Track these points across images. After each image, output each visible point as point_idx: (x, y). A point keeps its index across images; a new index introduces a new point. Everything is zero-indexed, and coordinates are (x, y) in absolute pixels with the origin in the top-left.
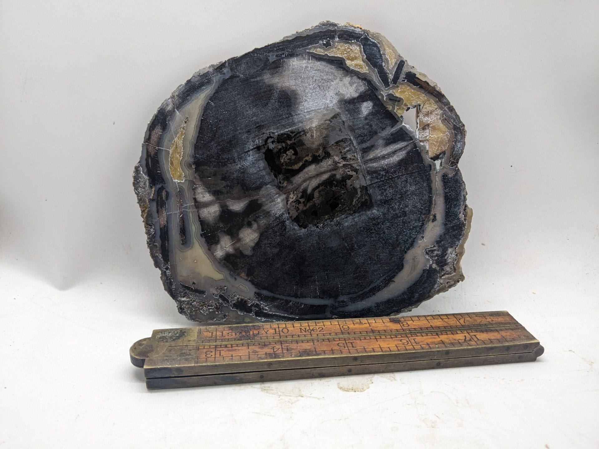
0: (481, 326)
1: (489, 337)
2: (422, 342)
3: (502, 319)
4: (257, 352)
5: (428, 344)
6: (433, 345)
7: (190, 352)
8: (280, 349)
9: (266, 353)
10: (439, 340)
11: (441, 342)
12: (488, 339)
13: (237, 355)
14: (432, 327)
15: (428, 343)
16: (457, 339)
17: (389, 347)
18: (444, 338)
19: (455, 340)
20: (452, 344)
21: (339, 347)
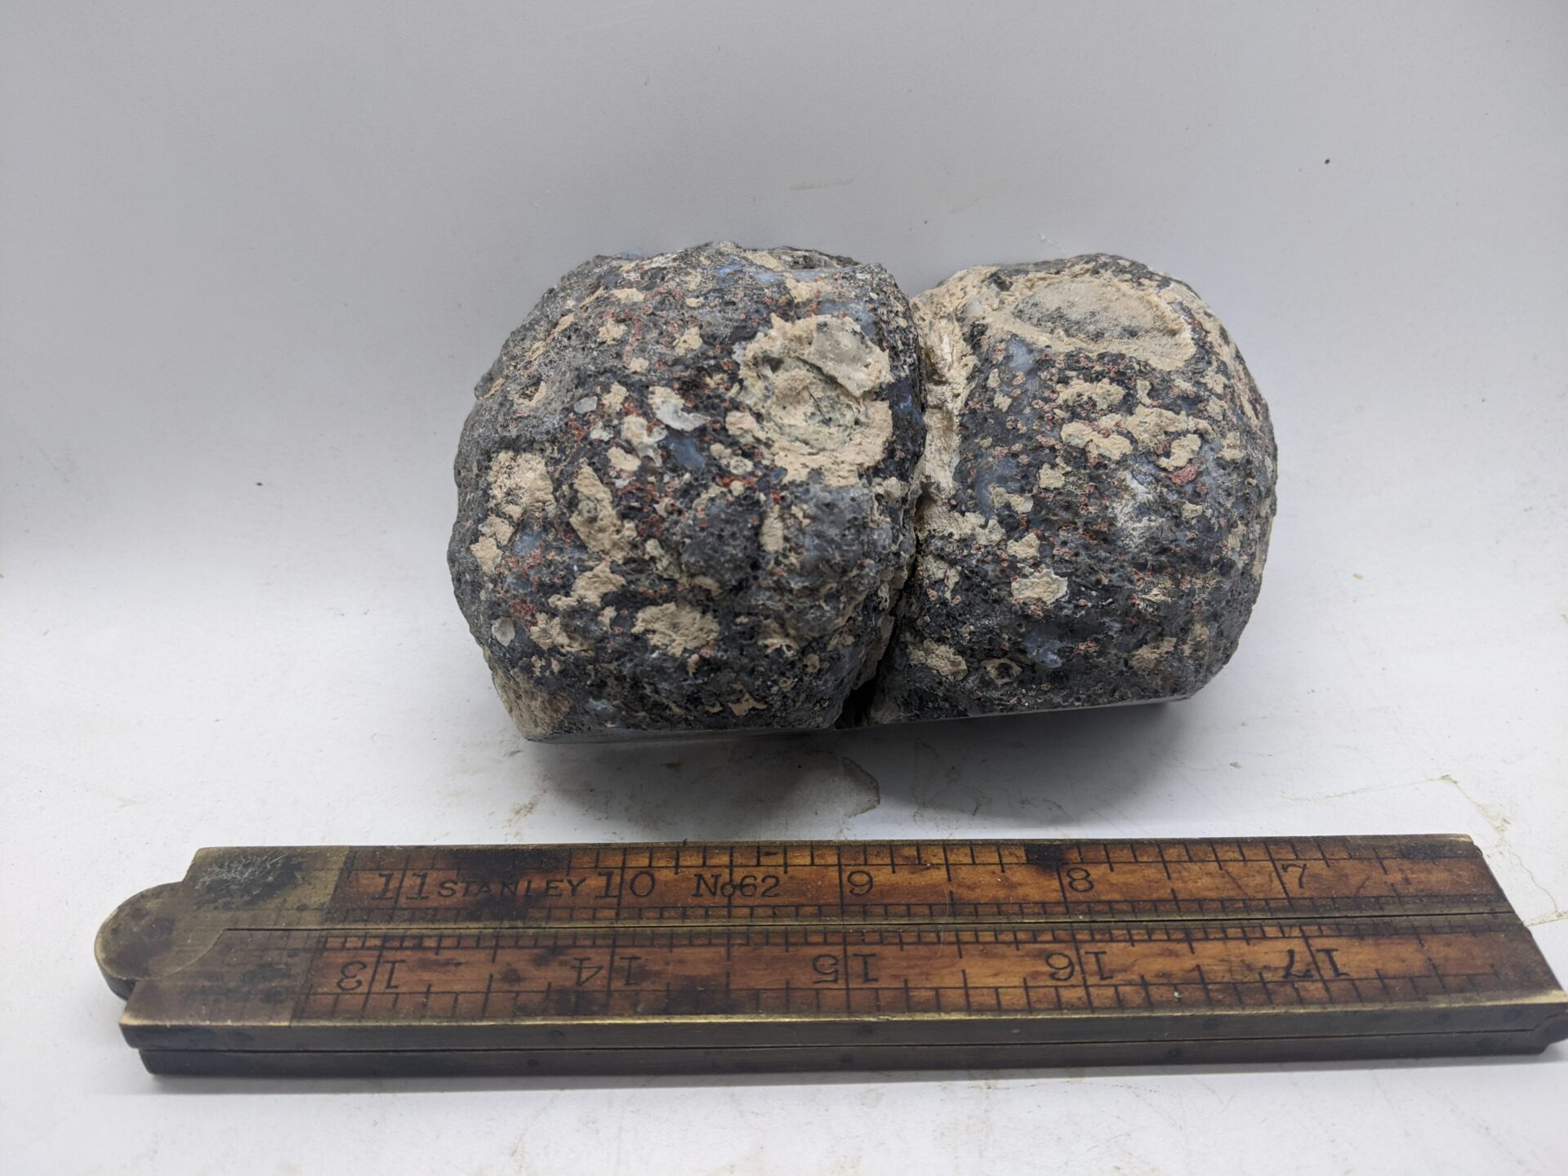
0: (1359, 908)
1: (1380, 966)
2: (1125, 970)
3: (1445, 875)
4: (519, 980)
5: (1144, 984)
6: (1163, 990)
7: (289, 960)
8: (604, 972)
9: (550, 985)
10: (1189, 963)
11: (1196, 973)
12: (1373, 974)
13: (448, 989)
14: (1175, 898)
15: (1147, 978)
16: (1261, 965)
17: (997, 988)
18: (1212, 957)
19: (1249, 967)
20: (1236, 991)
21: (816, 977)
